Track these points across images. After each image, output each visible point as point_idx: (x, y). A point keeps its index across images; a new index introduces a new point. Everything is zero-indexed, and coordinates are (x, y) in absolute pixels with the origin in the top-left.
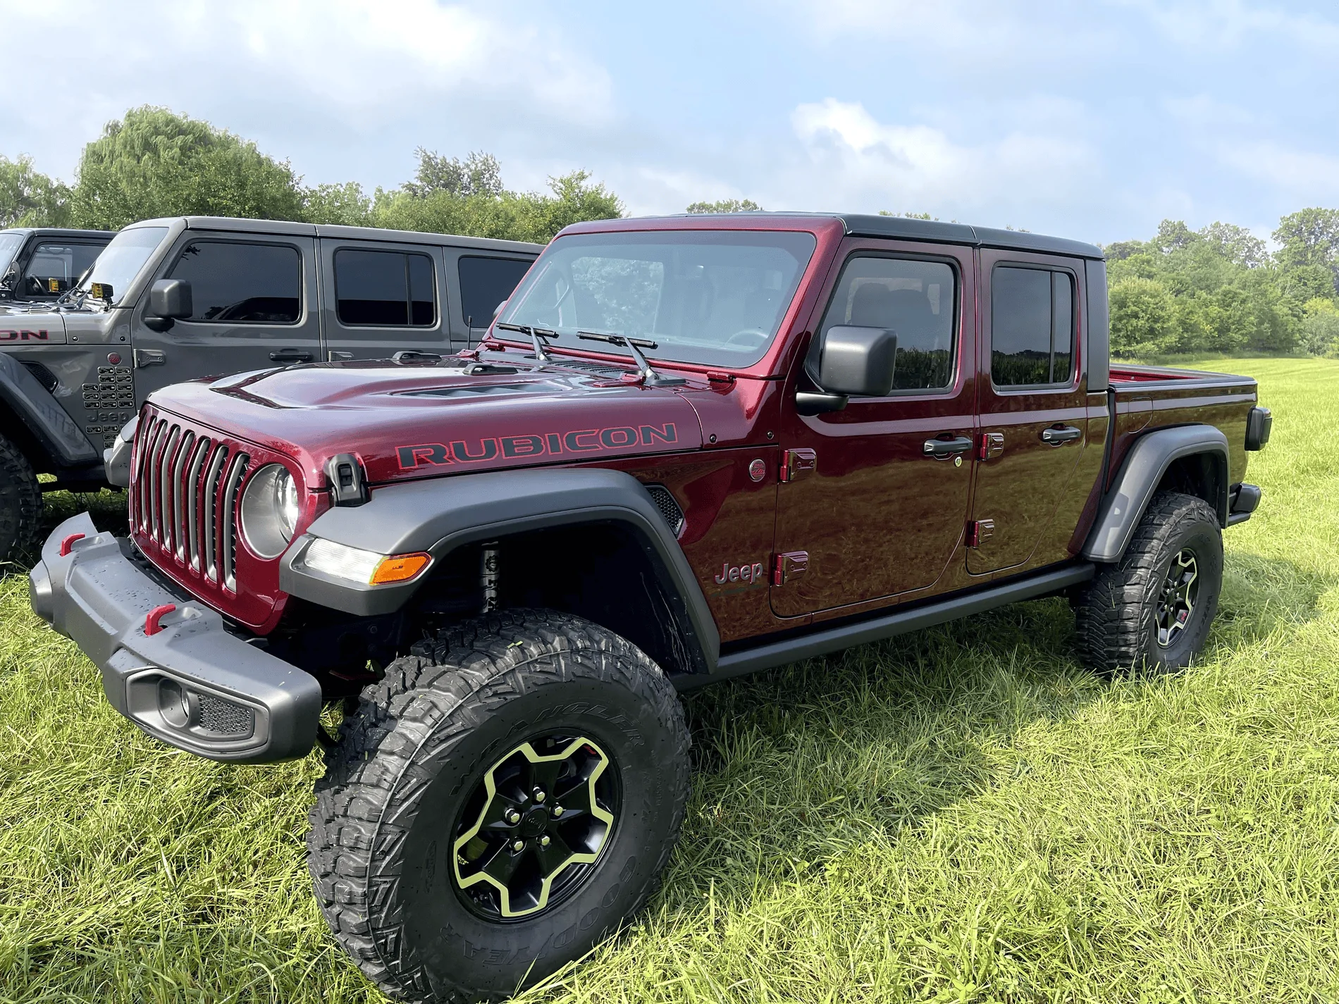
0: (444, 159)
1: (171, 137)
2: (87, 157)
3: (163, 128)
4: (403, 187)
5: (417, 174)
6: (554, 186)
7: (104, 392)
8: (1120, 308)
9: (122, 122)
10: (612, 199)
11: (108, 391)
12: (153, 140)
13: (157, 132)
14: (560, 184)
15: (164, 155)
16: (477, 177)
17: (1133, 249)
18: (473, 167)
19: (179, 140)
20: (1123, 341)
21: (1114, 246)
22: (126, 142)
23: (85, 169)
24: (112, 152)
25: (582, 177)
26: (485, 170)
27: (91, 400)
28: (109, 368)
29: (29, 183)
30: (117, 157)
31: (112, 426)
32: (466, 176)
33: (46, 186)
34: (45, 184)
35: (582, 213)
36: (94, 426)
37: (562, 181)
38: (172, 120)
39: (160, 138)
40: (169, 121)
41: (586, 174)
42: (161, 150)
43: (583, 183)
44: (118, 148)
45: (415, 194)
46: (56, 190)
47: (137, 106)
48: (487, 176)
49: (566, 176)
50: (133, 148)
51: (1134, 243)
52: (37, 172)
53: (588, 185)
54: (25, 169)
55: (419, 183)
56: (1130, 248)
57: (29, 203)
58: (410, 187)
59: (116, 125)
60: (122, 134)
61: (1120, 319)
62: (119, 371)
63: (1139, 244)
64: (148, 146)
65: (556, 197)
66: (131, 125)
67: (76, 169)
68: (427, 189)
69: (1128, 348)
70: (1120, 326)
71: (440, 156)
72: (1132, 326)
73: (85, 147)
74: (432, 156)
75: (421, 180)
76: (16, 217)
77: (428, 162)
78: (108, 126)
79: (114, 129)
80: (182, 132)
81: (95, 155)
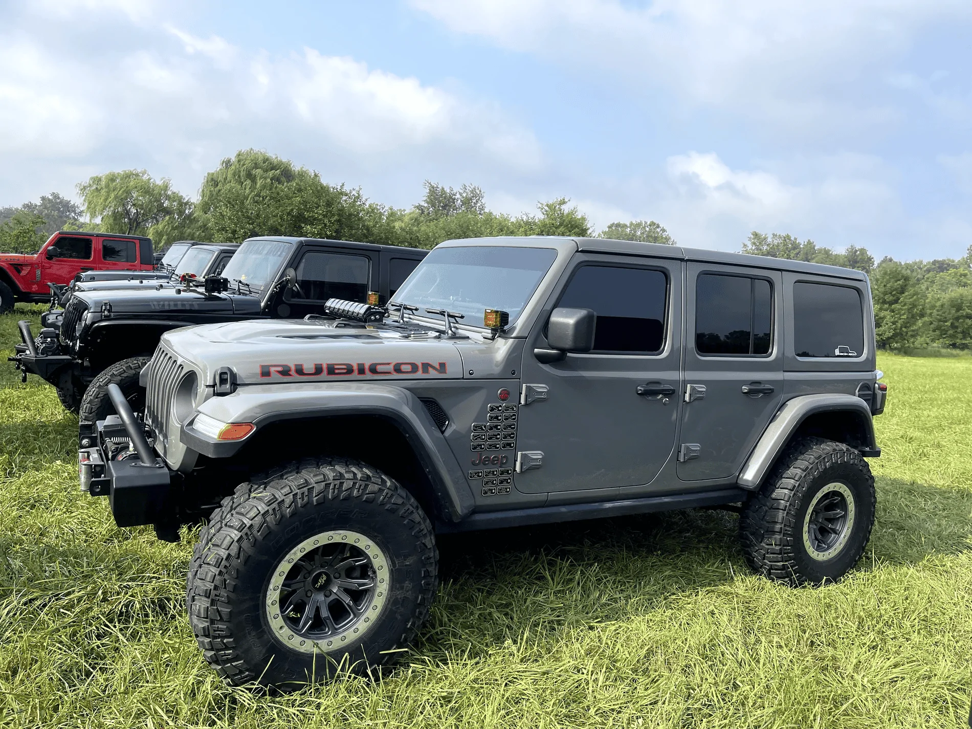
0: (443, 189)
1: (266, 171)
2: (207, 181)
3: (261, 164)
4: (415, 207)
5: (425, 198)
6: (542, 209)
7: (491, 433)
8: (958, 310)
9: (233, 159)
10: (583, 219)
11: (495, 432)
12: (254, 172)
13: (256, 166)
14: (546, 208)
15: (259, 183)
16: (467, 202)
17: (948, 265)
18: (464, 195)
19: (271, 174)
20: (960, 336)
21: (935, 262)
22: (235, 172)
23: (205, 190)
24: (225, 179)
25: (563, 202)
26: (473, 197)
27: (479, 442)
28: (498, 405)
29: (168, 198)
30: (228, 182)
31: (492, 470)
32: (459, 201)
33: (180, 201)
34: (180, 199)
35: (562, 229)
36: (477, 471)
37: (547, 205)
38: (267, 159)
39: (258, 171)
40: (266, 160)
41: (566, 200)
42: (258, 178)
43: (563, 207)
44: (229, 176)
45: (423, 212)
46: (186, 204)
47: (245, 149)
48: (474, 201)
49: (551, 202)
50: (239, 177)
51: (948, 260)
52: (175, 191)
53: (566, 209)
54: (166, 188)
55: (426, 205)
56: (947, 264)
57: (167, 211)
58: (419, 207)
59: (229, 161)
60: (233, 167)
61: (957, 319)
62: (507, 408)
63: (953, 261)
64: (249, 175)
65: (542, 217)
66: (239, 161)
67: (199, 189)
68: (431, 209)
69: (964, 342)
70: (957, 324)
71: (440, 187)
72: (967, 324)
73: (206, 175)
74: (435, 186)
75: (428, 203)
76: (157, 221)
77: (433, 191)
78: (223, 162)
79: (227, 163)
80: (273, 168)
81: (213, 181)
